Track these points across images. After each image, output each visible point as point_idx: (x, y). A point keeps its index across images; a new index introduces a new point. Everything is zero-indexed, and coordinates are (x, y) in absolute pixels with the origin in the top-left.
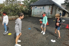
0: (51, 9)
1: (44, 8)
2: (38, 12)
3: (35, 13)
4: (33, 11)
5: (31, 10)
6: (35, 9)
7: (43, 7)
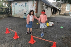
0: (35, 6)
1: (27, 4)
2: (20, 10)
3: (16, 12)
4: (13, 9)
5: (11, 8)
6: (15, 5)
7: (25, 3)
